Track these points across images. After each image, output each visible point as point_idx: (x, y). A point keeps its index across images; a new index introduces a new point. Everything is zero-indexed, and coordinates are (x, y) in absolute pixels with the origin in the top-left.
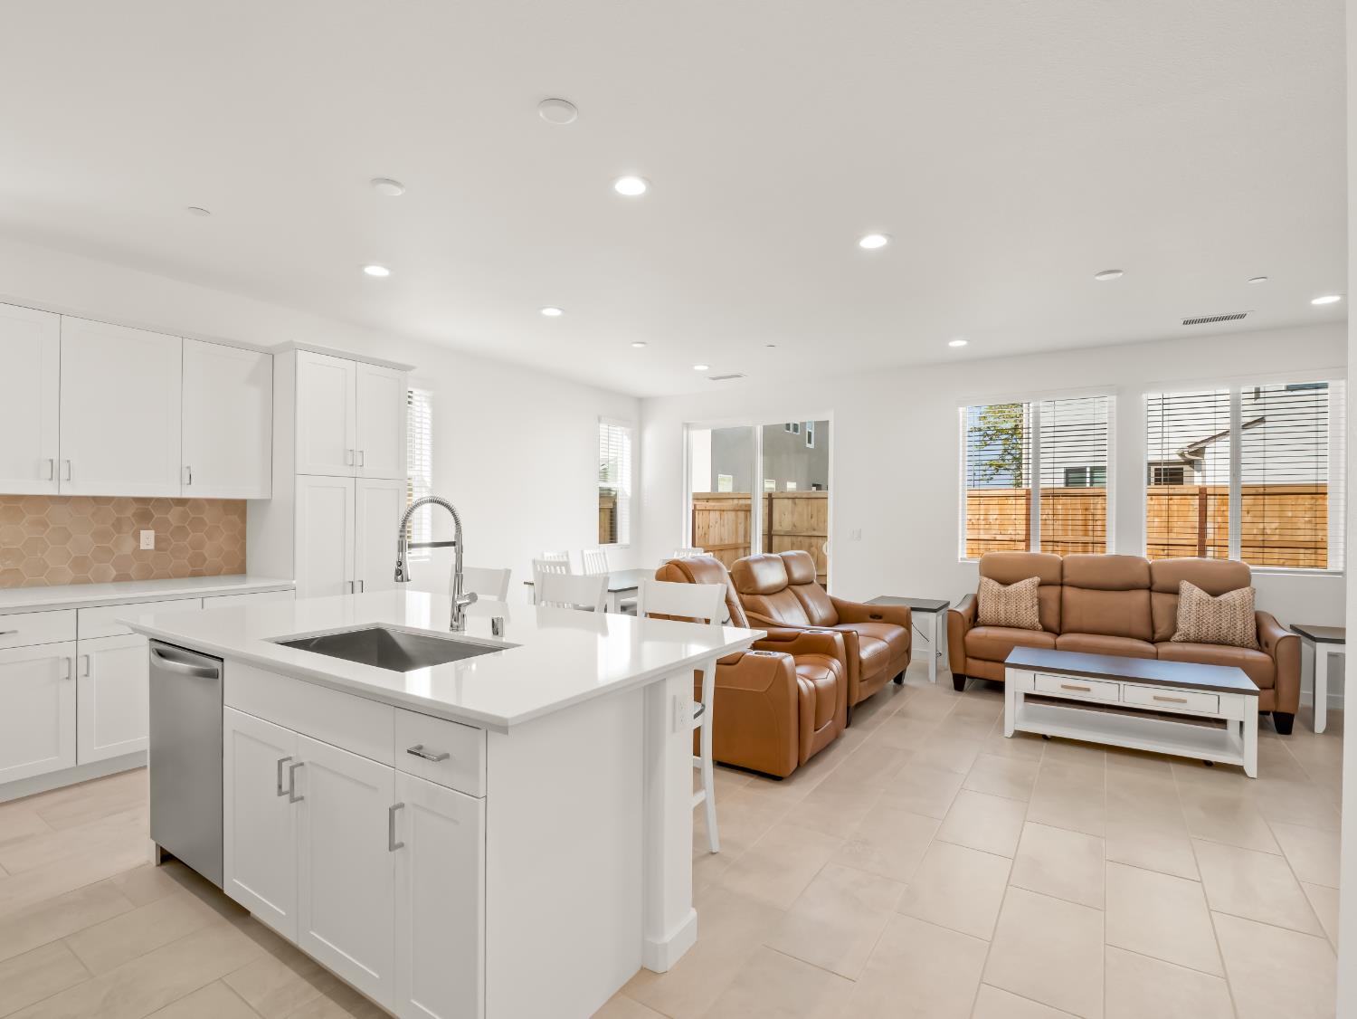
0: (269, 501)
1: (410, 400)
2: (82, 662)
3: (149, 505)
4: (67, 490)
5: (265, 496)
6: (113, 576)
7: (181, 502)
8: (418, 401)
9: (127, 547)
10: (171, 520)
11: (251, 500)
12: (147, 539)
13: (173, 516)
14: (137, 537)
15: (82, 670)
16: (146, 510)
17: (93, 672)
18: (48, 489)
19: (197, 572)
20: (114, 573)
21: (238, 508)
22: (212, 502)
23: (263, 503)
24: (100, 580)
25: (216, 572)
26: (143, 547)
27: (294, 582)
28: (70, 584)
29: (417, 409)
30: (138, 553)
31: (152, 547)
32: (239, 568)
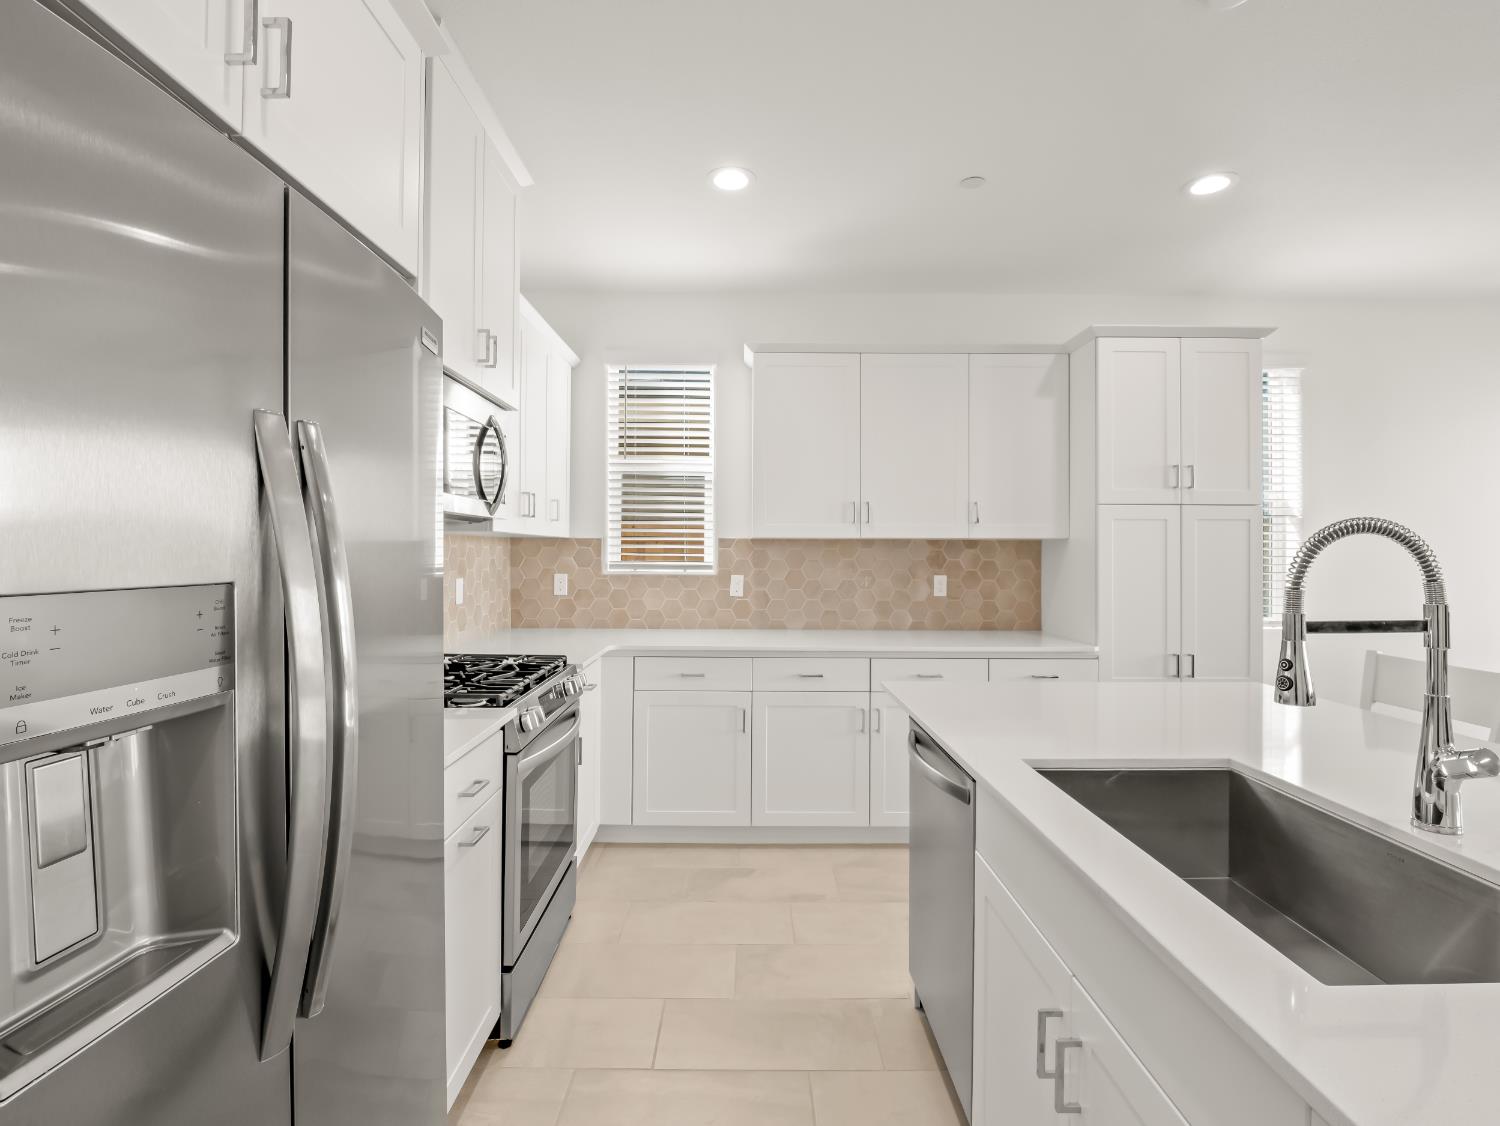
0: (1067, 539)
1: (1264, 387)
2: (874, 715)
3: (941, 547)
4: (867, 534)
5: (1064, 536)
6: (909, 624)
7: (971, 544)
8: (1275, 386)
9: (922, 595)
10: (962, 564)
11: (1047, 540)
12: (940, 585)
13: (964, 558)
14: (931, 583)
15: (874, 726)
16: (940, 552)
17: (884, 729)
18: (850, 532)
19: (988, 626)
20: (910, 620)
21: (1031, 550)
22: (1003, 543)
23: (1060, 543)
24: (897, 627)
25: (1008, 627)
26: (937, 593)
27: (1097, 649)
28: (875, 628)
29: (1274, 399)
30: (933, 600)
31: (944, 593)
32: (1033, 624)
